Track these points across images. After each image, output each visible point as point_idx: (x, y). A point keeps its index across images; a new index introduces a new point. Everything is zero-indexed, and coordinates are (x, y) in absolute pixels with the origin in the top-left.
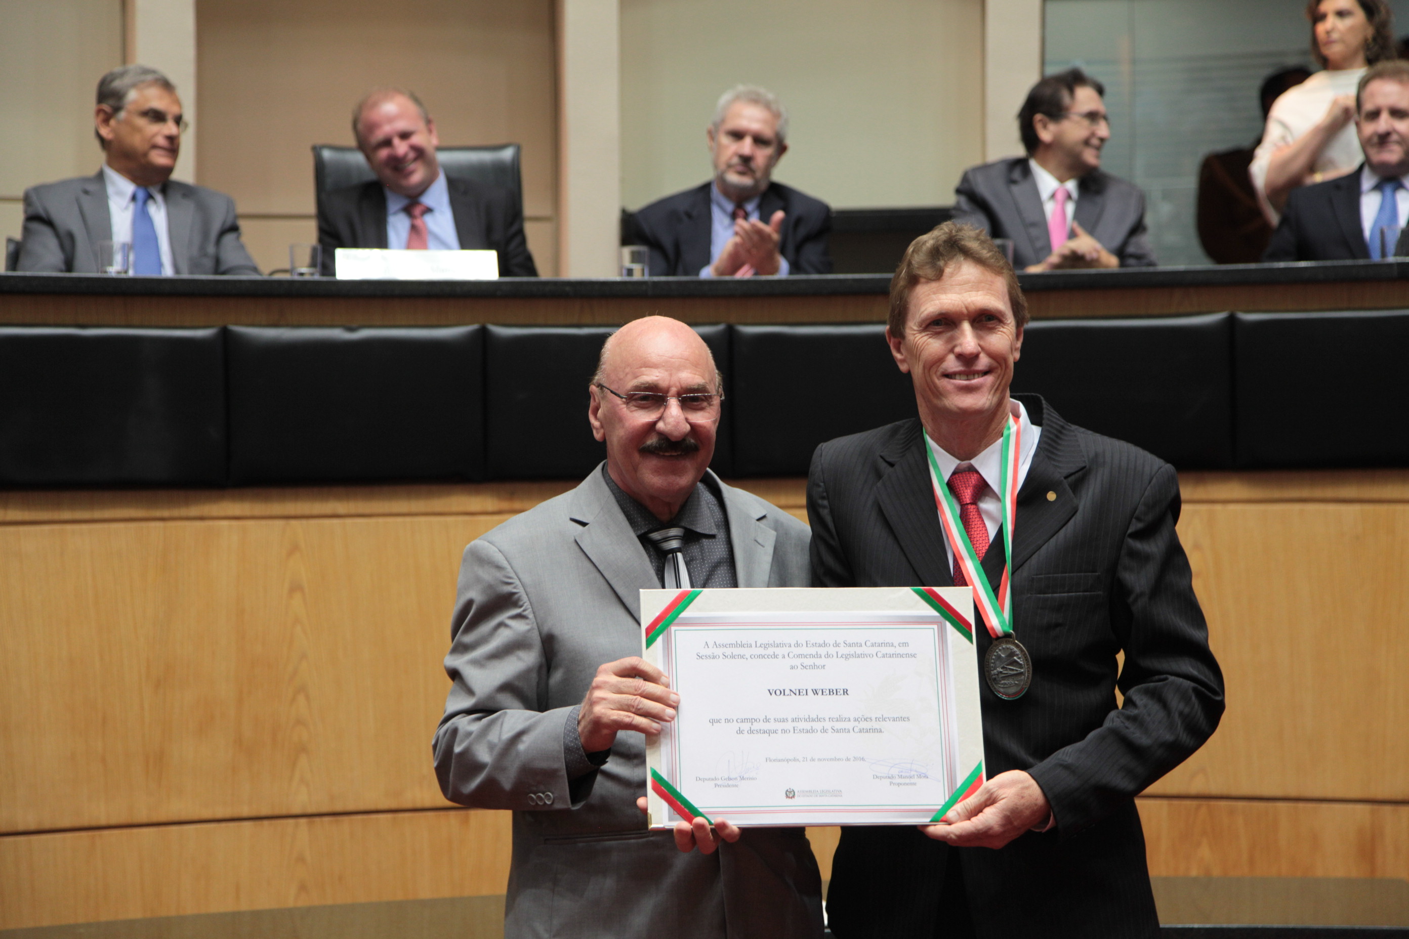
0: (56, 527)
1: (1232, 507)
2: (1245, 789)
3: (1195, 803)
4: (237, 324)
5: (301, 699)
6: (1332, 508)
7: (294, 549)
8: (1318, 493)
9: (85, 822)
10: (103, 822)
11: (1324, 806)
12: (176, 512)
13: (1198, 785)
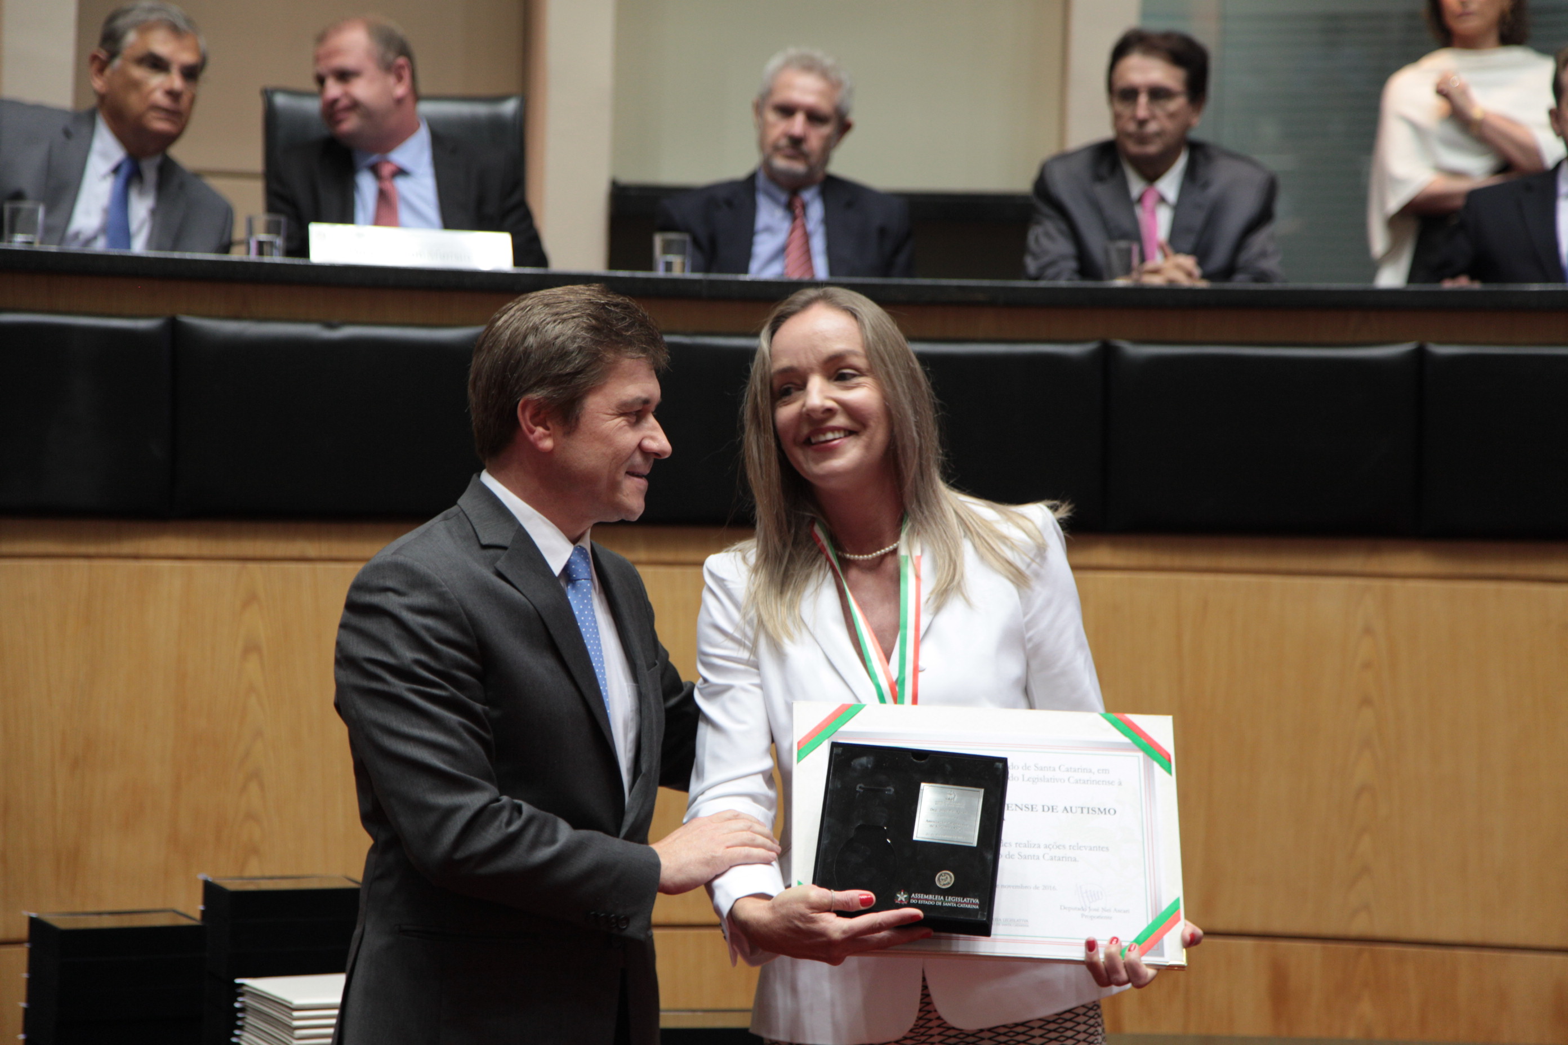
1: (1412, 584)
2: (1418, 932)
3: (1355, 947)
4: (187, 314)
5: (254, 787)
6: (1536, 588)
7: (251, 599)
11: (1515, 956)
12: (104, 549)
13: (1359, 926)
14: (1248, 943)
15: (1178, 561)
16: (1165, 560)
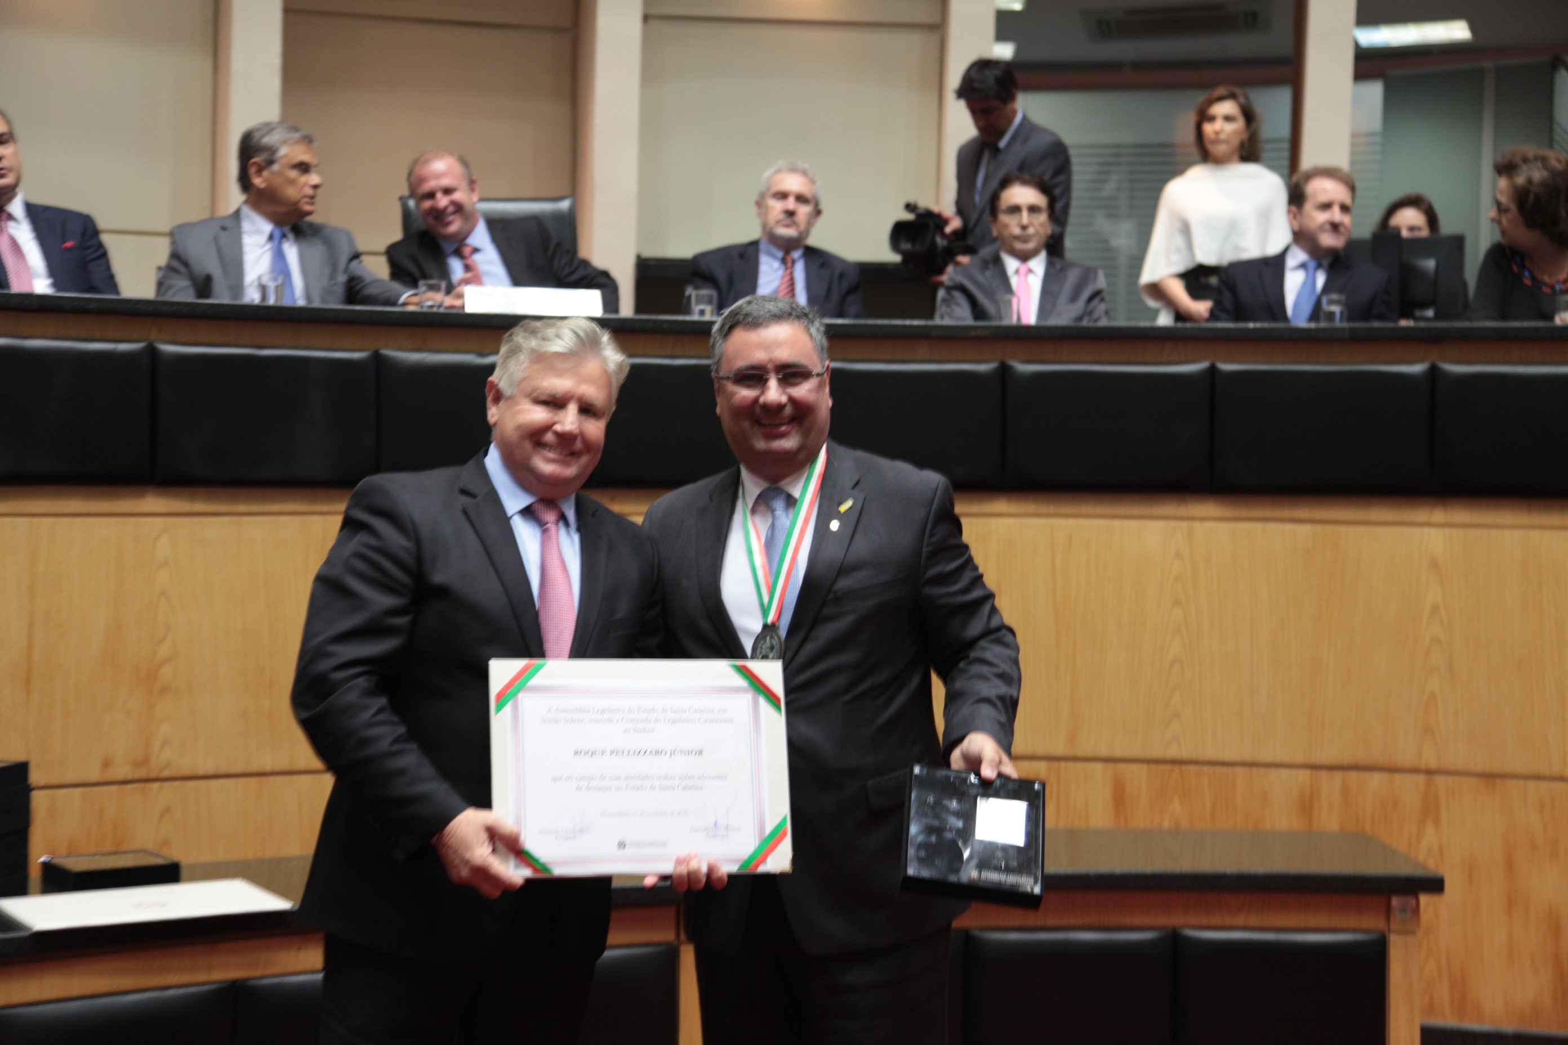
0: (234, 519)
1: (1206, 524)
2: (1211, 754)
3: (1168, 767)
4: (388, 347)
6: (1289, 527)
8: (1278, 513)
9: (254, 767)
10: (269, 768)
11: (1274, 770)
13: (1172, 752)
14: (1098, 766)
15: (1052, 509)
16: (1043, 508)
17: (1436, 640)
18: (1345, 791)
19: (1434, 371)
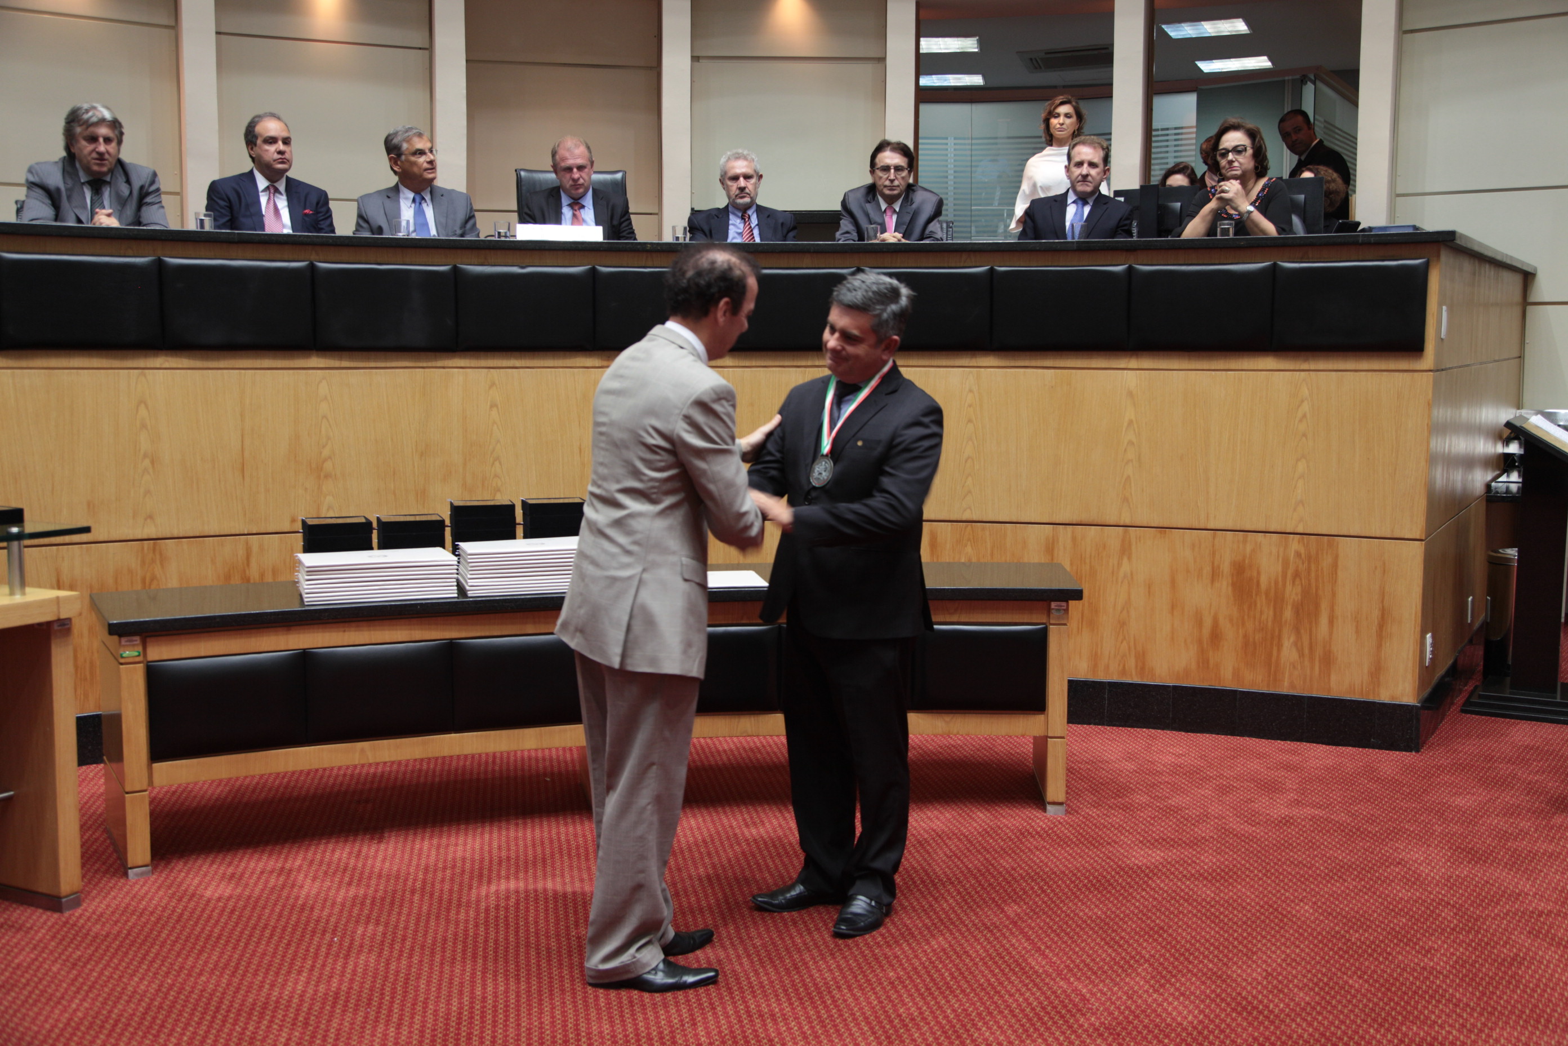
1: (989, 370)
2: (991, 516)
3: (964, 525)
4: (462, 263)
5: (497, 464)
7: (492, 385)
8: (1033, 363)
11: (1030, 526)
12: (430, 364)
13: (966, 516)
17: (1131, 443)
18: (1074, 539)
19: (1130, 269)
